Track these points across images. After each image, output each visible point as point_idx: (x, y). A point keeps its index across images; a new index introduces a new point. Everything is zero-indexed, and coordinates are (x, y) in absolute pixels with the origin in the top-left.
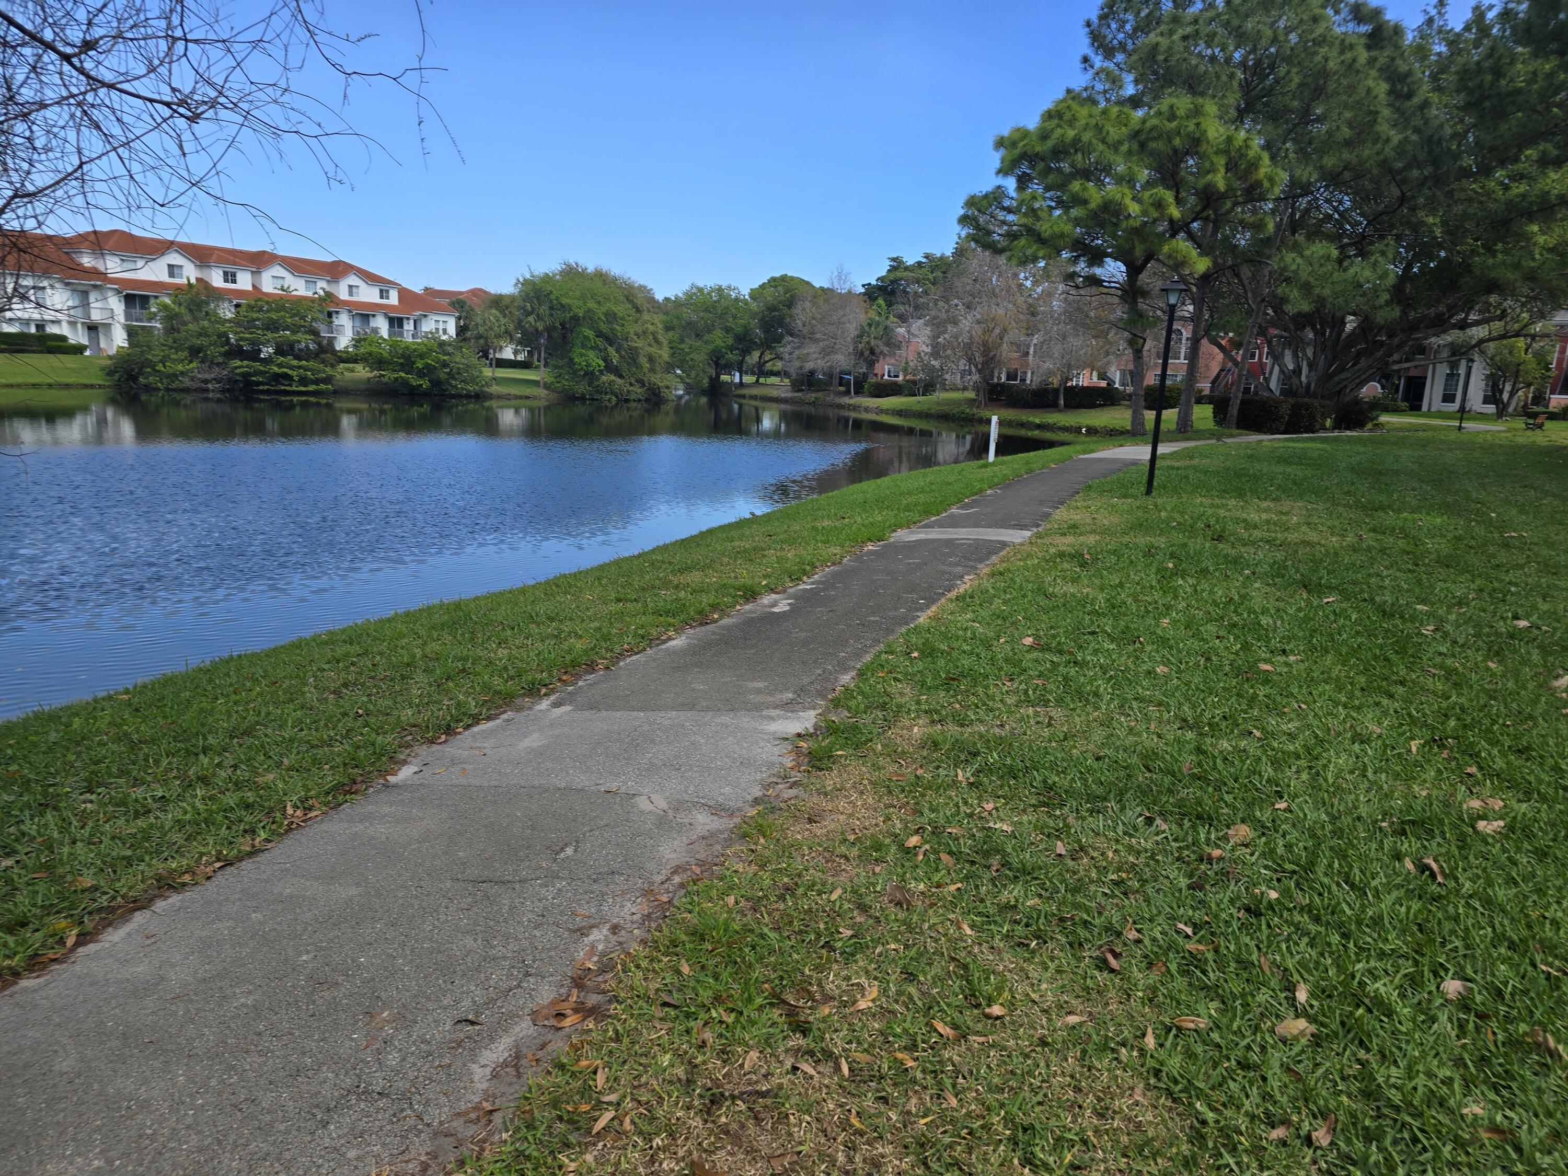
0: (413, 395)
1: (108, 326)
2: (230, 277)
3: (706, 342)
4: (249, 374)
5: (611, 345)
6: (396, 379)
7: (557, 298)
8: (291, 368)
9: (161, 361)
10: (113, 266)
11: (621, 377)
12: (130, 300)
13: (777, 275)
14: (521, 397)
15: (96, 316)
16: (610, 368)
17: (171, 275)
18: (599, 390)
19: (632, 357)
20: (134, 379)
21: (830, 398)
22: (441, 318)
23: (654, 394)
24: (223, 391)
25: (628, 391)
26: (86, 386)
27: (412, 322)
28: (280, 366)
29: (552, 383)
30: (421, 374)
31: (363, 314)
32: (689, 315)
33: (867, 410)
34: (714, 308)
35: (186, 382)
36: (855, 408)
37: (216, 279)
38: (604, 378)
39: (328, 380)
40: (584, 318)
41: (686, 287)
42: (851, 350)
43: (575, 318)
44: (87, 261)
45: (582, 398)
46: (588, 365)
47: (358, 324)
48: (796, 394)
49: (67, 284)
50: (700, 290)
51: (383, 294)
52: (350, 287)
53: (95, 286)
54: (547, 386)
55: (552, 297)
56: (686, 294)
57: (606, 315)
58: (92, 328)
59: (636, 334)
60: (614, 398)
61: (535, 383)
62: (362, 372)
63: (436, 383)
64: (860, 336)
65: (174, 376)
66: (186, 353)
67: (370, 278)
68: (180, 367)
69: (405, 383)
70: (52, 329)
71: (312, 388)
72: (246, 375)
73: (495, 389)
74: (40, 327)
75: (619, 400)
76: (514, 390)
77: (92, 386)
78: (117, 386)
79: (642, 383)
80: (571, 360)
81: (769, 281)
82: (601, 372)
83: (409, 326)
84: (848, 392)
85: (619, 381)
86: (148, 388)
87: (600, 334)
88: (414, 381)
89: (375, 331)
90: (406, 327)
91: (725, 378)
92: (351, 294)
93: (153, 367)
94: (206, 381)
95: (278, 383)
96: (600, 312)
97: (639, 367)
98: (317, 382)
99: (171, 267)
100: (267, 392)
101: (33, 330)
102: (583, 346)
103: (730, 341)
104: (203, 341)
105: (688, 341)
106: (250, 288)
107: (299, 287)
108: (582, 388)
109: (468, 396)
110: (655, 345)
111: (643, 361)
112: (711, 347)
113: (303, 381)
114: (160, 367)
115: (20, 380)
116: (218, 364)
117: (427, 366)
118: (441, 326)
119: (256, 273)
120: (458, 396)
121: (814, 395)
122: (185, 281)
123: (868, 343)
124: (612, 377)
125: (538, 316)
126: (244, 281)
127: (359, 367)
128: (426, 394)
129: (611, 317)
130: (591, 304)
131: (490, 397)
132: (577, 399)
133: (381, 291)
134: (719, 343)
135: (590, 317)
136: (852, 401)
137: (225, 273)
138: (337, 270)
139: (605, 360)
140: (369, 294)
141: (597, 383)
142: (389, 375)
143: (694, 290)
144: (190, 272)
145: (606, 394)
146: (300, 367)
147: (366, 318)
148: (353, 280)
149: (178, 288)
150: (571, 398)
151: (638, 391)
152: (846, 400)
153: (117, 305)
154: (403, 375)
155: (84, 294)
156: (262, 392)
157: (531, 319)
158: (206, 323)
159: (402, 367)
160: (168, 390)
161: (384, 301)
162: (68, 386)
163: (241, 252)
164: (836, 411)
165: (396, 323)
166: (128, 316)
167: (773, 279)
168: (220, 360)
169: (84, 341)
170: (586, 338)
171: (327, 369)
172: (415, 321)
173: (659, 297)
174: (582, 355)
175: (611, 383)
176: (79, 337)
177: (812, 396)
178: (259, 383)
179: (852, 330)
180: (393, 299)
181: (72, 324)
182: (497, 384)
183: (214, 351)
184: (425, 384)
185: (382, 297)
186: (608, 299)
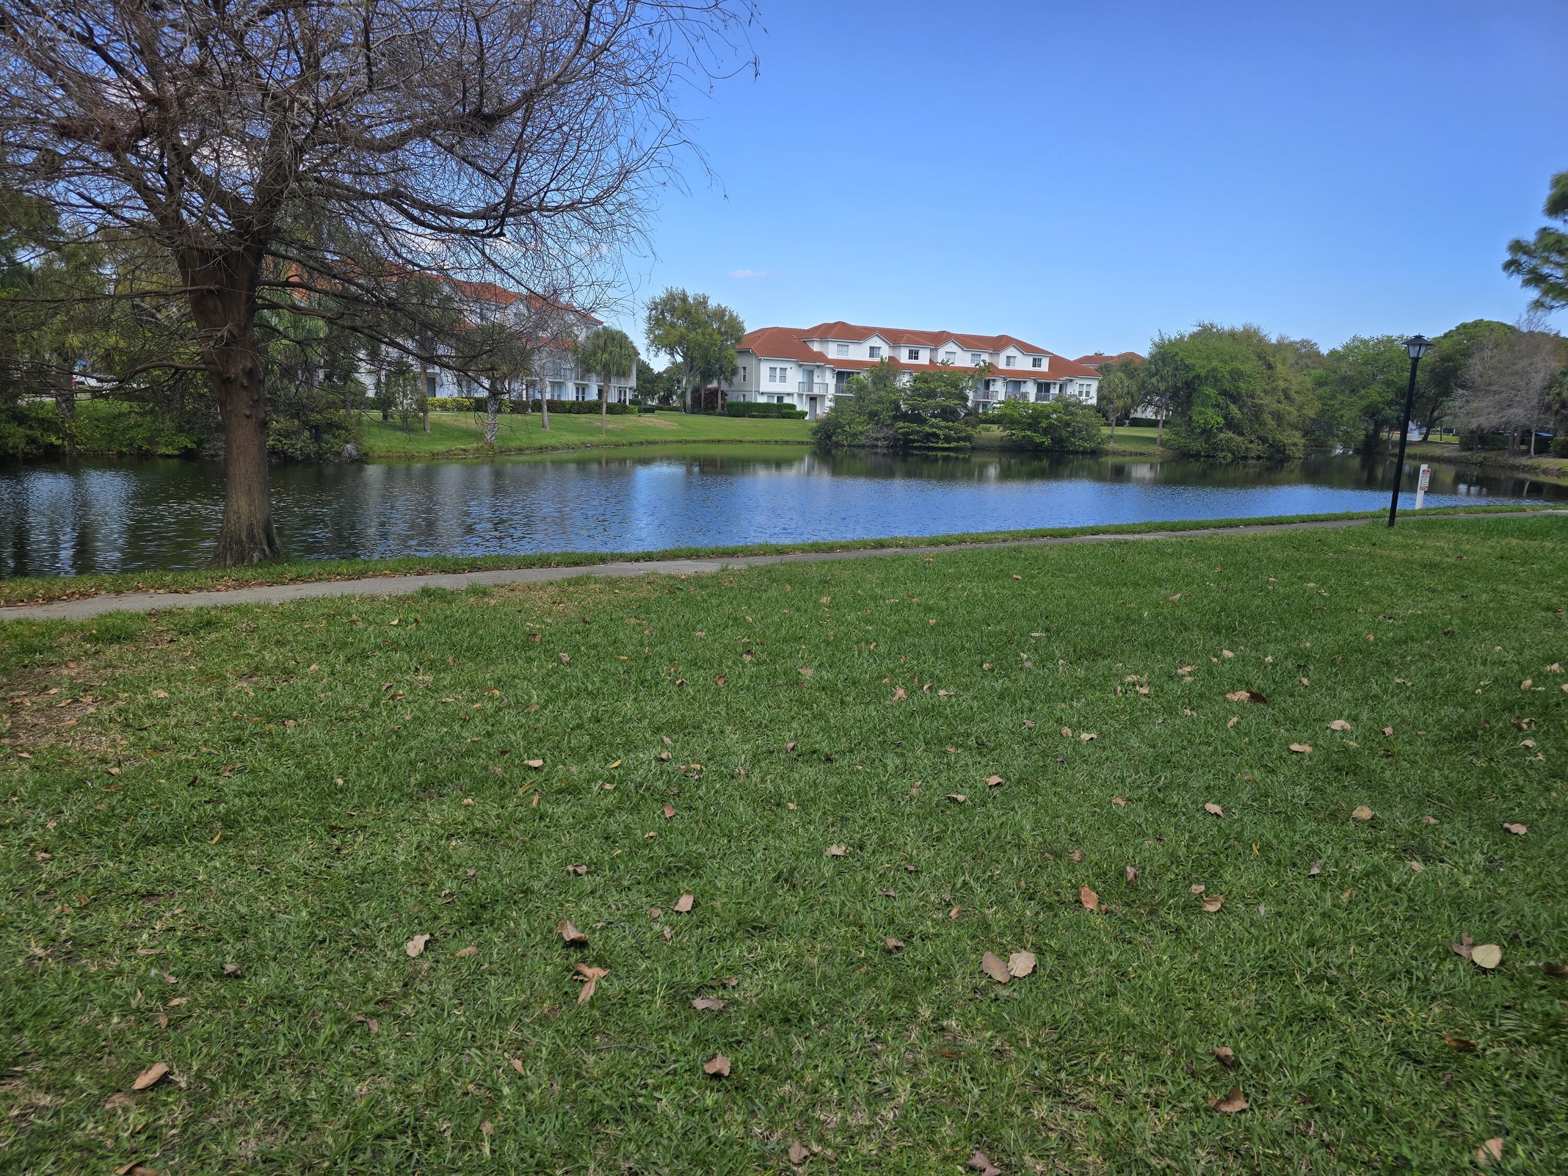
0: (1037, 451)
1: (823, 397)
2: (914, 355)
3: (1361, 398)
4: (908, 434)
5: (1234, 403)
6: (1024, 437)
7: (1182, 360)
8: (940, 428)
9: (849, 424)
10: (833, 351)
11: (1241, 434)
12: (840, 376)
13: (1470, 320)
14: (1136, 454)
15: (816, 391)
16: (1231, 424)
17: (871, 355)
18: (1216, 448)
19: (1257, 412)
20: (829, 437)
21: (1506, 458)
22: (1086, 382)
23: (1278, 451)
24: (888, 447)
25: (1247, 449)
26: (798, 443)
27: (1058, 387)
28: (932, 426)
29: (1168, 440)
30: (1046, 432)
31: (1016, 380)
32: (1344, 369)
33: (1545, 472)
34: (1376, 361)
35: (863, 440)
36: (1532, 469)
37: (903, 356)
38: (1222, 435)
39: (968, 438)
40: (1206, 378)
41: (1346, 340)
42: (1535, 402)
43: (1198, 377)
44: (816, 347)
45: (1197, 456)
46: (1207, 423)
47: (1010, 390)
48: (1463, 454)
49: (801, 366)
50: (1365, 342)
51: (1036, 363)
52: (1008, 357)
53: (818, 367)
54: (1163, 444)
55: (1177, 358)
56: (1346, 347)
57: (1231, 372)
58: (813, 399)
59: (1265, 392)
60: (1230, 455)
61: (1152, 440)
62: (996, 431)
63: (1058, 441)
64: (1550, 387)
65: (855, 435)
66: (866, 417)
67: (1026, 349)
68: (860, 428)
69: (1030, 440)
70: (787, 400)
71: (953, 445)
72: (906, 434)
73: (1112, 446)
74: (780, 399)
75: (1235, 458)
76: (1130, 448)
77: (802, 443)
78: (819, 444)
79: (1264, 440)
80: (1190, 418)
81: (1458, 328)
82: (1220, 430)
83: (1055, 391)
84: (1527, 452)
85: (1240, 439)
86: (838, 445)
87: (1224, 393)
88: (1038, 438)
89: (1025, 395)
90: (1052, 391)
91: (1384, 435)
92: (1008, 364)
93: (842, 428)
94: (877, 439)
95: (928, 440)
96: (1224, 370)
97: (1263, 424)
98: (958, 439)
99: (872, 348)
100: (920, 448)
101: (775, 401)
102: (1203, 405)
103: (1390, 396)
104: (879, 407)
105: (1340, 397)
106: (927, 363)
107: (963, 359)
108: (1197, 445)
109: (1084, 453)
110: (1285, 402)
111: (1267, 417)
112: (1365, 403)
113: (948, 439)
114: (847, 428)
115: (759, 438)
116: (887, 426)
117: (1051, 426)
118: (1085, 389)
119: (934, 350)
120: (1076, 453)
121: (1483, 455)
122: (878, 360)
123: (1559, 394)
124: (1230, 434)
125: (1162, 377)
126: (924, 358)
127: (995, 427)
128: (1048, 451)
129: (1236, 375)
130: (1215, 363)
131: (1107, 453)
132: (1192, 456)
133: (1035, 360)
134: (1375, 397)
135: (1214, 377)
136: (1529, 462)
137: (911, 352)
138: (998, 344)
139: (1225, 418)
140: (1024, 363)
141: (1213, 440)
142: (1019, 434)
143: (1357, 343)
144: (885, 352)
145: (1222, 450)
146: (947, 427)
147: (1018, 384)
148: (1011, 351)
149: (873, 365)
150: (1185, 456)
151: (1257, 448)
152: (1524, 461)
153: (830, 380)
154: (1029, 433)
155: (810, 373)
156: (916, 448)
157: (1154, 380)
158: (883, 393)
159: (1030, 427)
160: (850, 446)
161: (1037, 369)
162: (787, 442)
163: (926, 333)
164: (1509, 473)
165: (1043, 388)
166: (838, 389)
167: (1464, 326)
168: (889, 422)
169: (806, 409)
170: (1209, 396)
171: (969, 429)
172: (1061, 386)
173: (1325, 351)
174: (1200, 413)
175: (1229, 440)
176: (802, 406)
177: (1479, 456)
178: (914, 441)
179: (1538, 380)
180: (1045, 366)
181: (800, 395)
182: (1115, 442)
183: (885, 416)
184: (1047, 441)
185: (1034, 365)
186: (1233, 358)
